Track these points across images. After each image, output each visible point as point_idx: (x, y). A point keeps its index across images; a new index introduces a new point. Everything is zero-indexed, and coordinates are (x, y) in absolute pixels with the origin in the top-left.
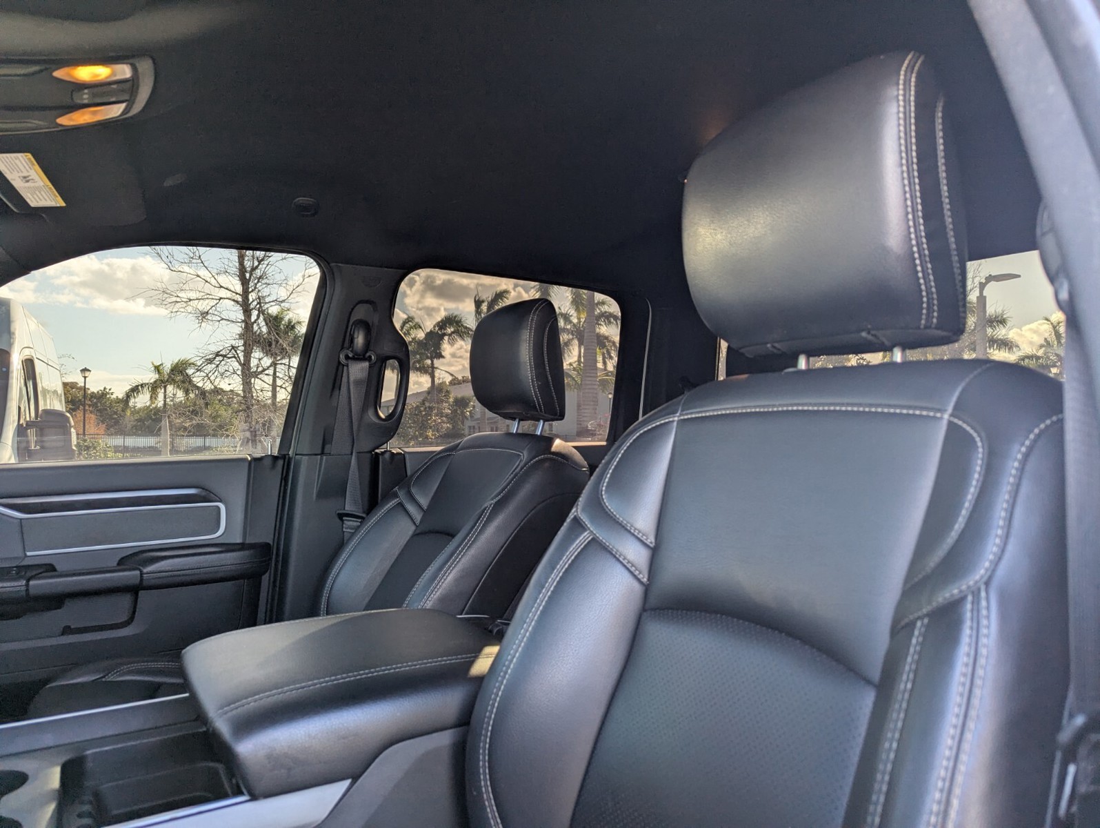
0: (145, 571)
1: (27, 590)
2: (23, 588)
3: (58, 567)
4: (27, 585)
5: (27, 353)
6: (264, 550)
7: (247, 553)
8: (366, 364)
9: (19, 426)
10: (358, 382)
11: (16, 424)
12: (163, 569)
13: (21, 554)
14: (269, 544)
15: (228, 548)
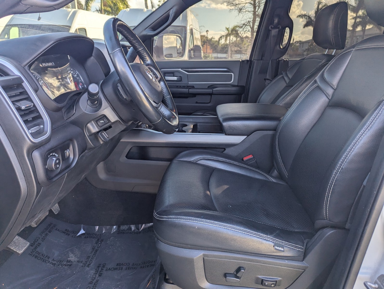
0: (213, 90)
1: (189, 92)
2: (188, 91)
3: (195, 87)
4: (189, 90)
5: (191, 26)
6: (243, 87)
7: (238, 88)
8: (278, 30)
9: (189, 50)
10: (274, 36)
11: (188, 49)
12: (218, 90)
13: (187, 83)
14: (244, 86)
15: (233, 86)
